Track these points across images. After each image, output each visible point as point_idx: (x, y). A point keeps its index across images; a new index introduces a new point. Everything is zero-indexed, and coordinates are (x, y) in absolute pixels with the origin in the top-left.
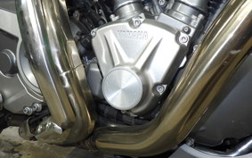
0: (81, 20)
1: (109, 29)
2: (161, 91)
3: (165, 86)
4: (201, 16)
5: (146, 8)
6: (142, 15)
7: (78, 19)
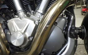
0: (5, 17)
1: (13, 20)
2: (31, 39)
3: (32, 37)
4: (43, 16)
5: (28, 13)
6: (26, 15)
7: (4, 17)
